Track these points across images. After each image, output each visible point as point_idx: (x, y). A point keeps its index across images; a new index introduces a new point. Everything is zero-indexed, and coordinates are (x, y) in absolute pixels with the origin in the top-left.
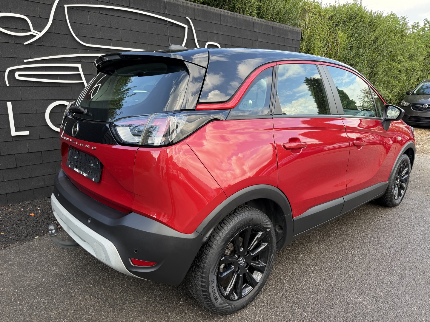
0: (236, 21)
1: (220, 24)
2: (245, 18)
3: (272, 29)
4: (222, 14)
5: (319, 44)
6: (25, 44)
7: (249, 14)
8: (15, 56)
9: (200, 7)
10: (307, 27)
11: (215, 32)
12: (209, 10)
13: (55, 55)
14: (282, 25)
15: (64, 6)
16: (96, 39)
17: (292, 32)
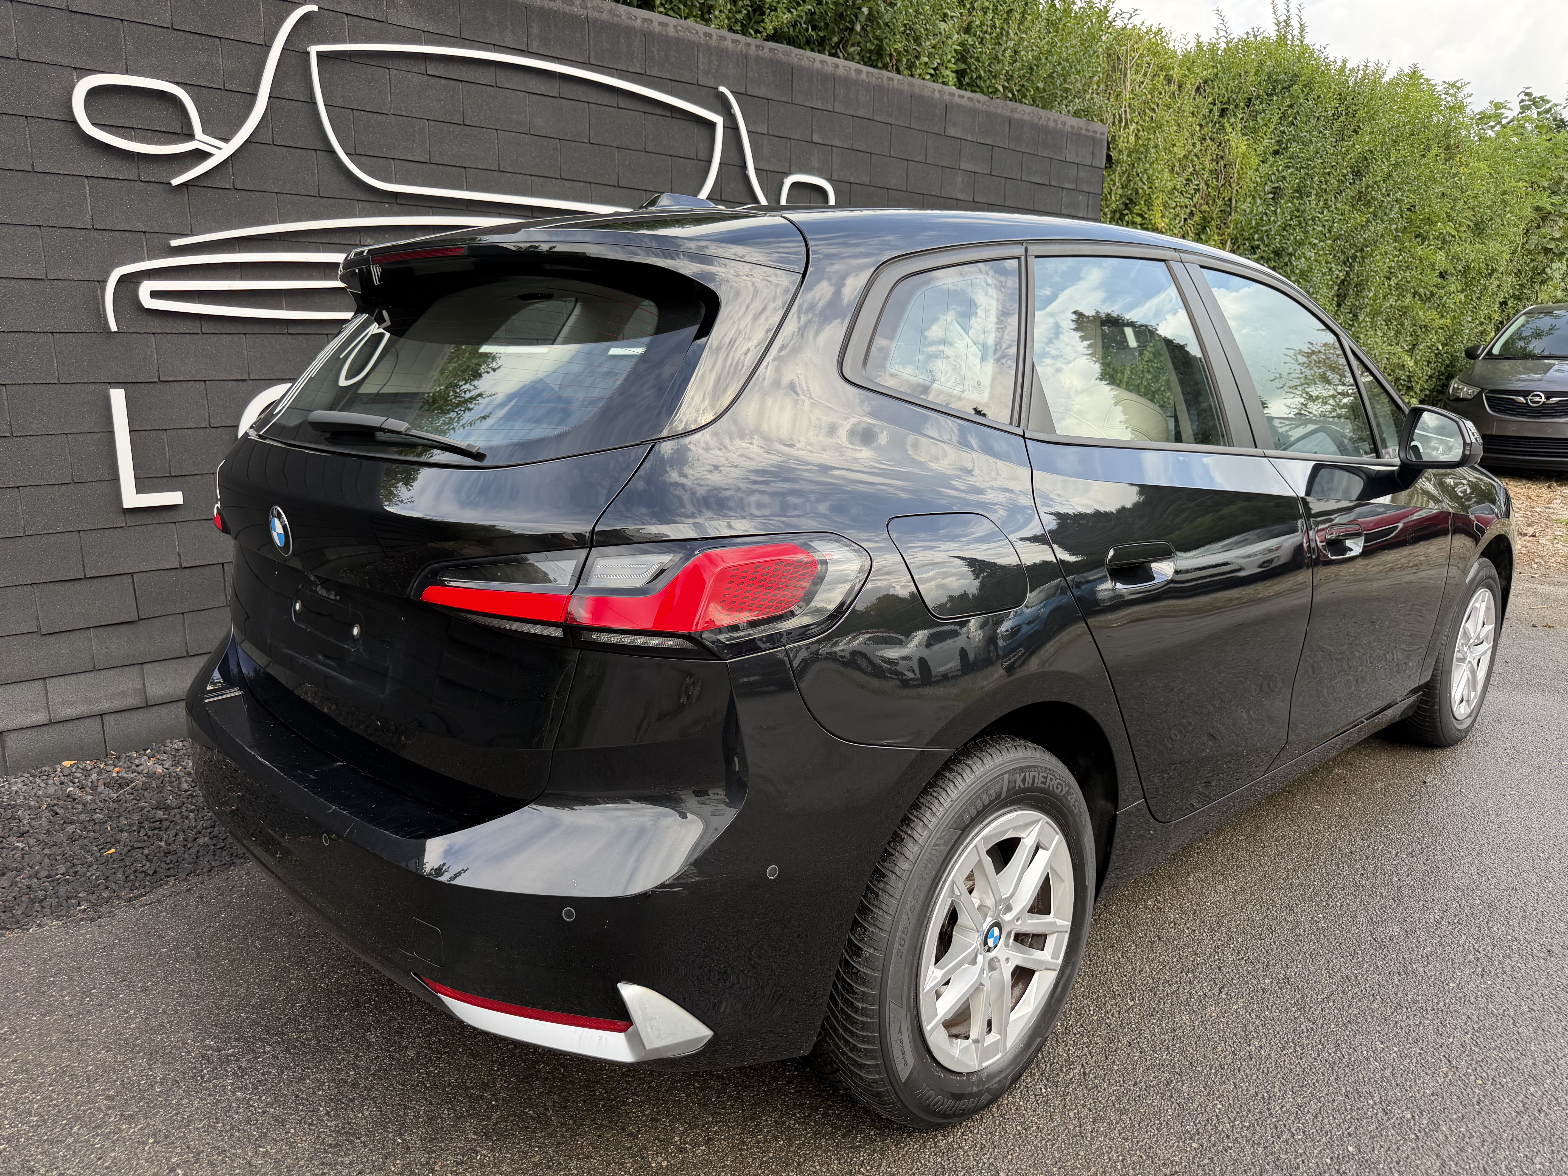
0: (885, 99)
1: (831, 109)
2: (917, 91)
3: (1007, 130)
4: (840, 77)
5: (1166, 180)
6: (175, 182)
7: (932, 75)
8: (141, 227)
9: (766, 50)
10: (1126, 119)
11: (816, 138)
12: (796, 60)
13: (275, 222)
14: (1042, 112)
15: (308, 49)
16: (414, 164)
17: (1077, 137)
